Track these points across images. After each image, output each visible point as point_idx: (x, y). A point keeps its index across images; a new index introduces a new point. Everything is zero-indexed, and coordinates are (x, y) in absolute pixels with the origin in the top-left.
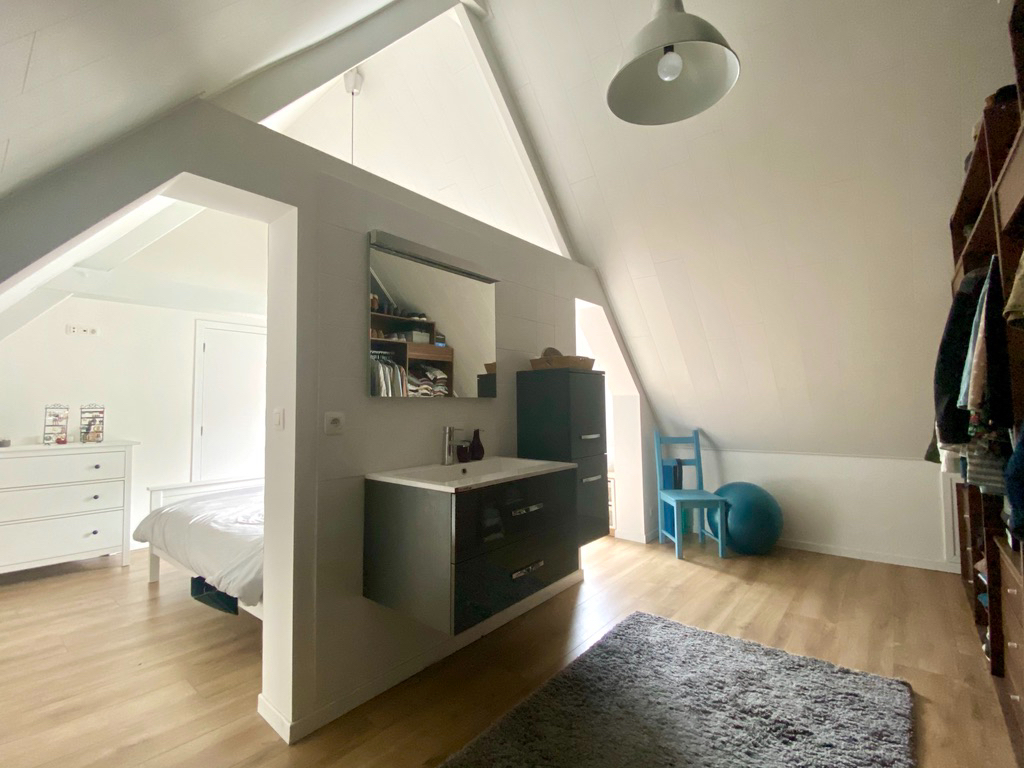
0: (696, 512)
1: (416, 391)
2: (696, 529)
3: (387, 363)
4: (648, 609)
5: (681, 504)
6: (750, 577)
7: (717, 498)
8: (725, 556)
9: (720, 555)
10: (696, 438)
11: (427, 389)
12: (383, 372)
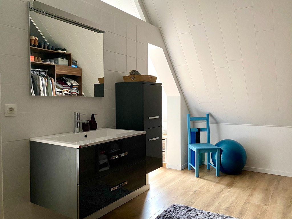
0: (206, 154)
1: (61, 92)
2: (206, 163)
3: (44, 76)
4: (181, 202)
5: (199, 150)
6: (230, 185)
7: (217, 147)
8: (219, 176)
9: (217, 175)
10: (207, 118)
11: (67, 91)
12: (42, 81)
